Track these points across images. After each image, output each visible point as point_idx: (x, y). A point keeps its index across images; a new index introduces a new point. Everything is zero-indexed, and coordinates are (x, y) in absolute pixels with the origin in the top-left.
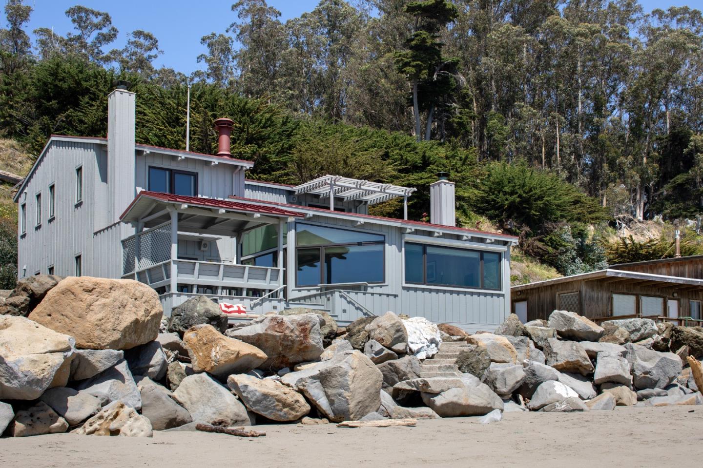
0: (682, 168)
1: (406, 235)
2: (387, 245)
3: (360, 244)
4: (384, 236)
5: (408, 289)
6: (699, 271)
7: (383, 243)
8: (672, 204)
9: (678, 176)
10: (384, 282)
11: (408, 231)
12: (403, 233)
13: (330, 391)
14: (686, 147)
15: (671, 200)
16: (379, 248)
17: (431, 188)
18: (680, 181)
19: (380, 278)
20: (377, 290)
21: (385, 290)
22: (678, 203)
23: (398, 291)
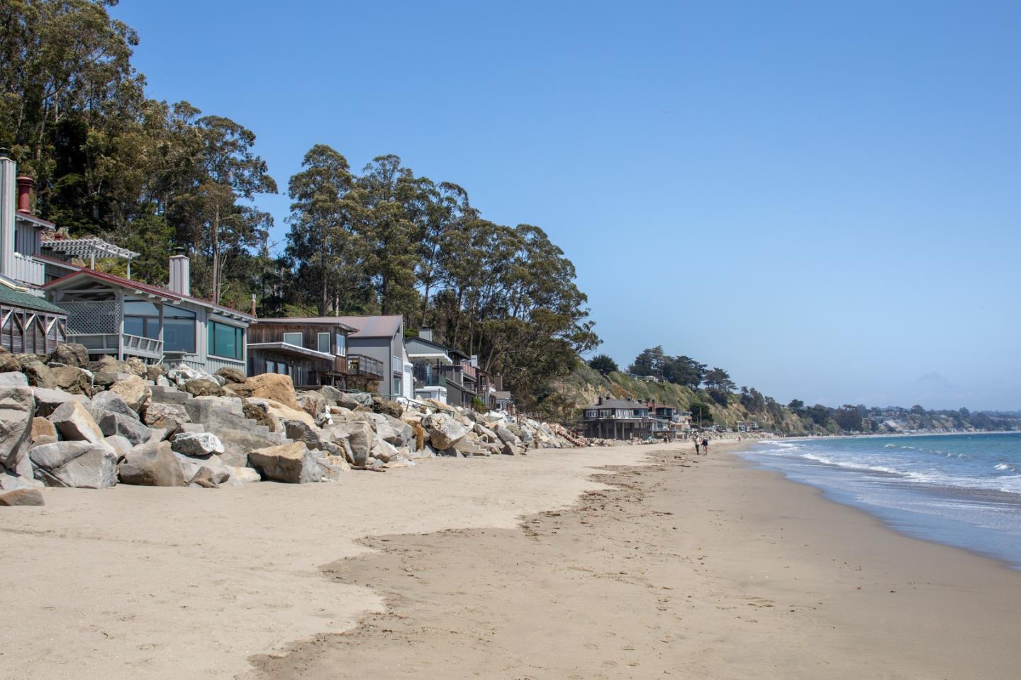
0: (70, 166)
1: (212, 315)
2: (197, 321)
3: (176, 318)
4: (195, 313)
5: (211, 359)
6: (275, 335)
7: (194, 319)
8: (59, 209)
9: (69, 176)
10: (195, 352)
11: (215, 311)
12: (209, 313)
13: (355, 446)
14: (84, 143)
15: (58, 203)
16: (190, 323)
17: (171, 261)
18: (70, 182)
19: (193, 350)
20: (190, 358)
21: (196, 359)
22: (66, 209)
23: (204, 361)
